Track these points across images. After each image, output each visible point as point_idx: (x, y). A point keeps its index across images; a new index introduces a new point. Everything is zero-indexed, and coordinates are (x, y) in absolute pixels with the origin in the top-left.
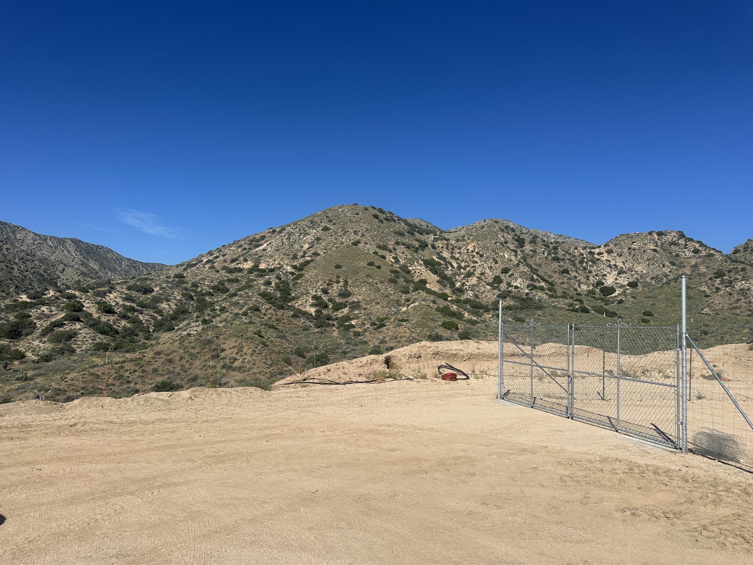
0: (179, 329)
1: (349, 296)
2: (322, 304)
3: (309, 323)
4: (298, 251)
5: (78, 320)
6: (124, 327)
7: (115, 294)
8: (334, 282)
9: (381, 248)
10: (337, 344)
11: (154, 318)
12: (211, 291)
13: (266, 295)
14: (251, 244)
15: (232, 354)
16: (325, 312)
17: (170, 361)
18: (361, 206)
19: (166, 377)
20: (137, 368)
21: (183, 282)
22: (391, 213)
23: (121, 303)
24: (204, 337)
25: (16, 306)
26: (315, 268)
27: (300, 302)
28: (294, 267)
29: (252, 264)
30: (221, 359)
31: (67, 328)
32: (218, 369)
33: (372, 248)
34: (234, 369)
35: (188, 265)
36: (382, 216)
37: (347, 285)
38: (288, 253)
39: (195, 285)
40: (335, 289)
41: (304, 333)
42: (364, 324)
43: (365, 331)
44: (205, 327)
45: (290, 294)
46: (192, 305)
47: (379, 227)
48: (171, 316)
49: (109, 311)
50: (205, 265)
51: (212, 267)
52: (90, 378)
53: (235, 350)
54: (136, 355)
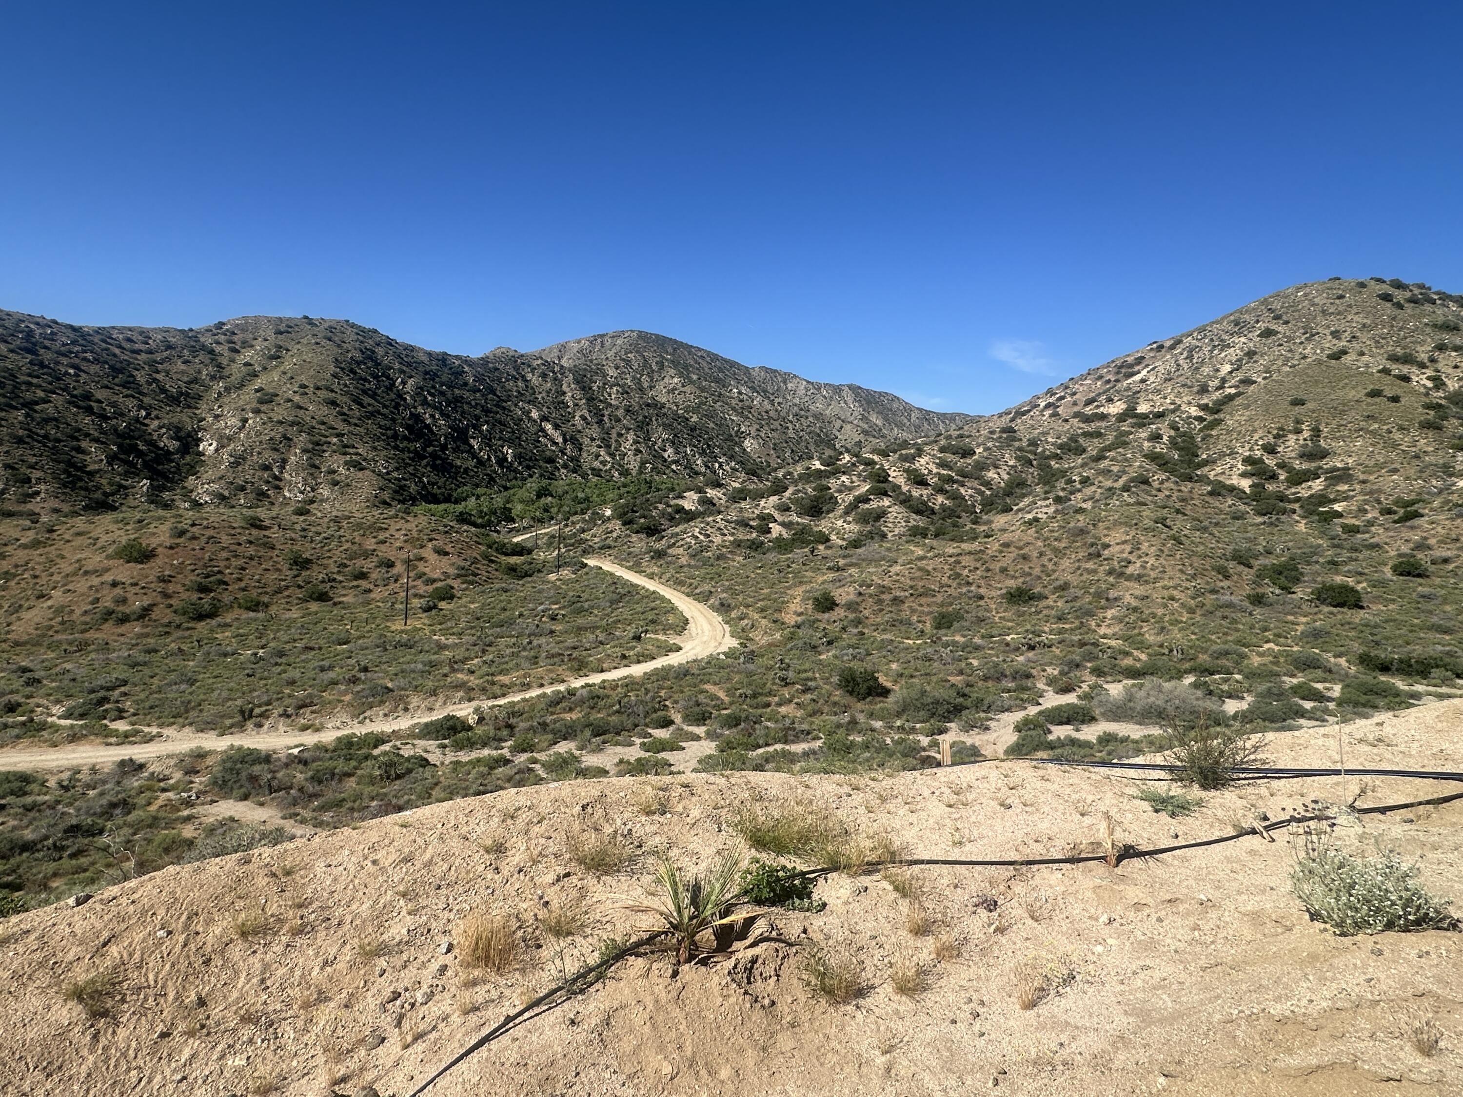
0: (1019, 510)
1: (1324, 457)
2: (1264, 473)
3: (1243, 507)
4: (1211, 378)
5: (886, 494)
6: (942, 505)
7: (927, 458)
8: (1290, 432)
9: (1397, 360)
10: (1311, 547)
11: (982, 493)
12: (1059, 451)
13: (1157, 458)
14: (1118, 373)
15: (1122, 552)
16: (1270, 487)
17: (1025, 558)
18: (1350, 278)
19: (1021, 580)
20: (978, 565)
21: (1014, 439)
22: (1421, 286)
23: (935, 471)
24: (1072, 525)
25: (809, 475)
26: (1247, 407)
27: (1219, 470)
28: (1204, 408)
29: (1124, 406)
30: (1105, 559)
31: (874, 504)
32: (1101, 575)
33: (1375, 362)
34: (1129, 578)
35: (1016, 413)
36: (1400, 296)
37: (1319, 436)
38: (1190, 384)
39: (1033, 443)
40: (1291, 445)
41: (1237, 525)
42: (1366, 511)
43: (1371, 523)
44: (1060, 507)
45: (1197, 456)
46: (1032, 474)
47: (1394, 319)
48: (1004, 489)
49: (921, 482)
50: (1042, 411)
51: (1055, 415)
52: (918, 574)
53: (1128, 548)
54: (975, 546)
